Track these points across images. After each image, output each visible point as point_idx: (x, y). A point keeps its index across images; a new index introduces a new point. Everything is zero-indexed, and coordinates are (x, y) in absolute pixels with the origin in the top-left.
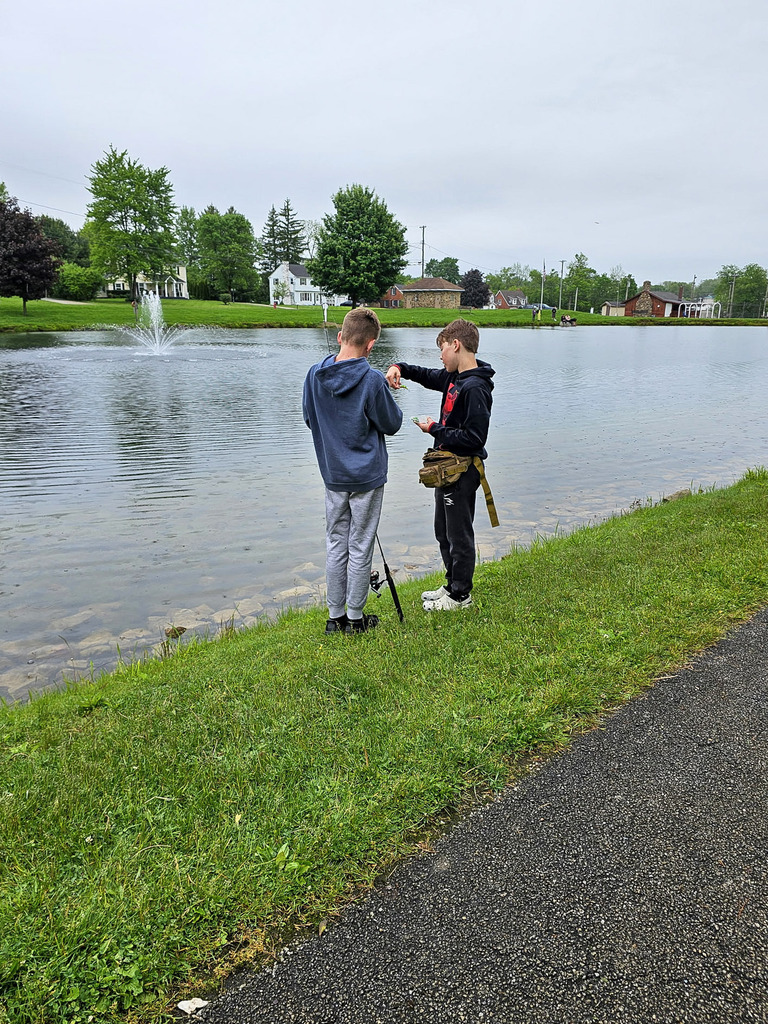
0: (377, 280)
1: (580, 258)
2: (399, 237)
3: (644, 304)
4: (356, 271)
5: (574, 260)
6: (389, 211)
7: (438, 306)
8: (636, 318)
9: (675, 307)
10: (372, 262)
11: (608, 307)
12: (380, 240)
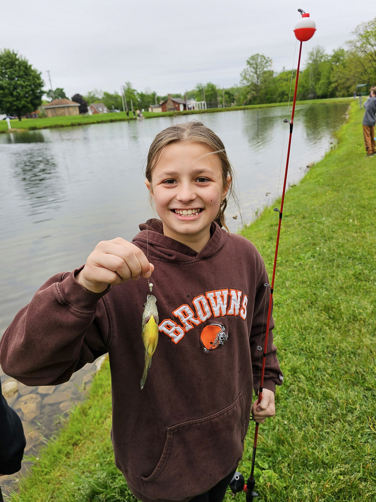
0: (31, 102)
1: (128, 84)
2: (38, 77)
3: (170, 105)
4: (18, 98)
5: (125, 85)
6: (29, 63)
7: (67, 114)
8: (167, 113)
9: (185, 106)
10: (27, 93)
11: (152, 108)
12: (29, 80)
